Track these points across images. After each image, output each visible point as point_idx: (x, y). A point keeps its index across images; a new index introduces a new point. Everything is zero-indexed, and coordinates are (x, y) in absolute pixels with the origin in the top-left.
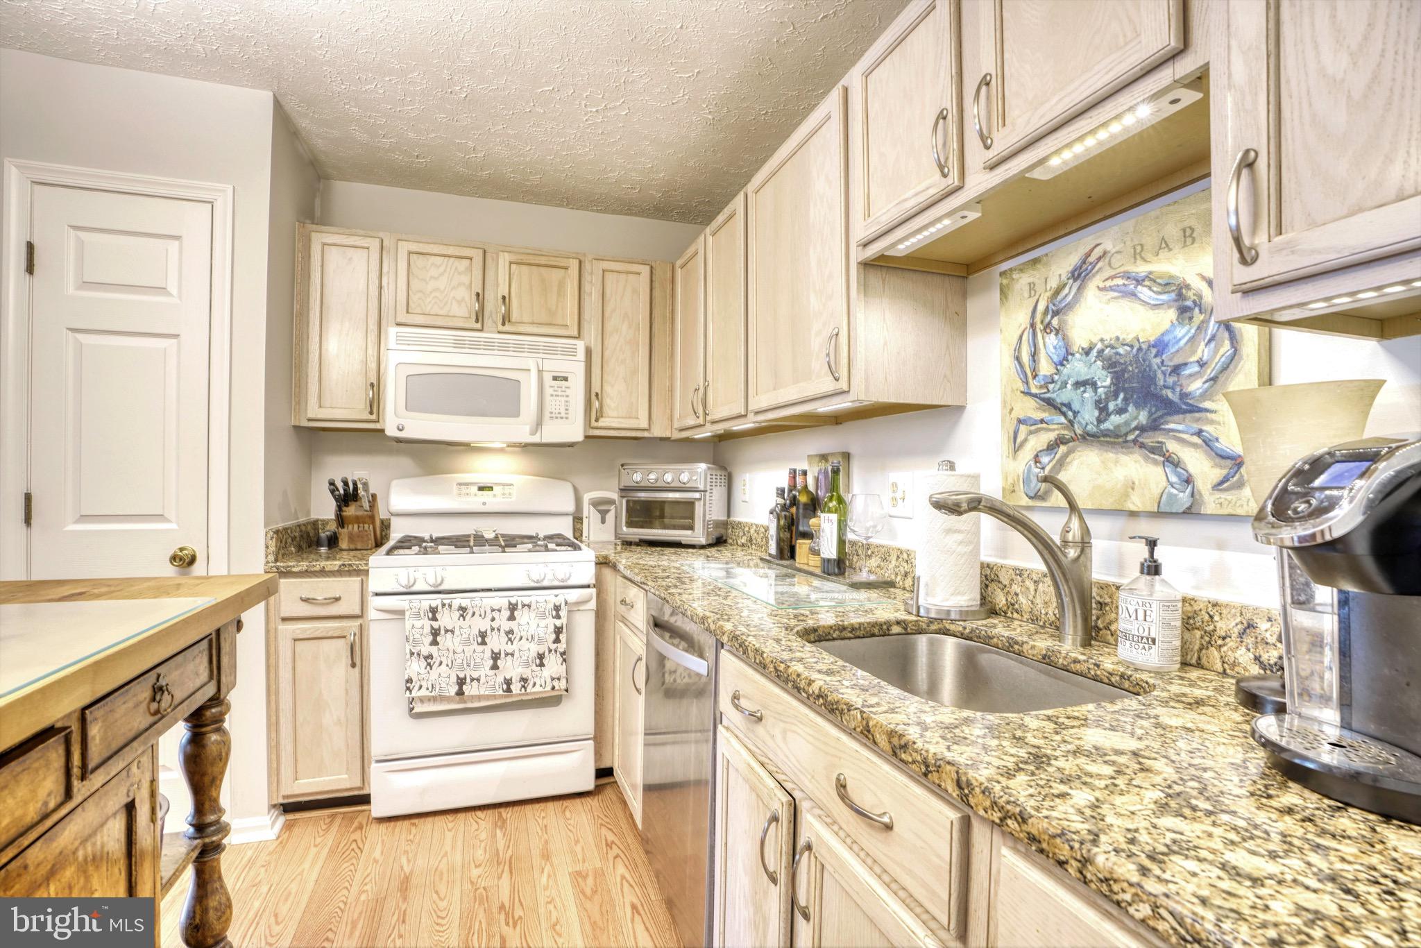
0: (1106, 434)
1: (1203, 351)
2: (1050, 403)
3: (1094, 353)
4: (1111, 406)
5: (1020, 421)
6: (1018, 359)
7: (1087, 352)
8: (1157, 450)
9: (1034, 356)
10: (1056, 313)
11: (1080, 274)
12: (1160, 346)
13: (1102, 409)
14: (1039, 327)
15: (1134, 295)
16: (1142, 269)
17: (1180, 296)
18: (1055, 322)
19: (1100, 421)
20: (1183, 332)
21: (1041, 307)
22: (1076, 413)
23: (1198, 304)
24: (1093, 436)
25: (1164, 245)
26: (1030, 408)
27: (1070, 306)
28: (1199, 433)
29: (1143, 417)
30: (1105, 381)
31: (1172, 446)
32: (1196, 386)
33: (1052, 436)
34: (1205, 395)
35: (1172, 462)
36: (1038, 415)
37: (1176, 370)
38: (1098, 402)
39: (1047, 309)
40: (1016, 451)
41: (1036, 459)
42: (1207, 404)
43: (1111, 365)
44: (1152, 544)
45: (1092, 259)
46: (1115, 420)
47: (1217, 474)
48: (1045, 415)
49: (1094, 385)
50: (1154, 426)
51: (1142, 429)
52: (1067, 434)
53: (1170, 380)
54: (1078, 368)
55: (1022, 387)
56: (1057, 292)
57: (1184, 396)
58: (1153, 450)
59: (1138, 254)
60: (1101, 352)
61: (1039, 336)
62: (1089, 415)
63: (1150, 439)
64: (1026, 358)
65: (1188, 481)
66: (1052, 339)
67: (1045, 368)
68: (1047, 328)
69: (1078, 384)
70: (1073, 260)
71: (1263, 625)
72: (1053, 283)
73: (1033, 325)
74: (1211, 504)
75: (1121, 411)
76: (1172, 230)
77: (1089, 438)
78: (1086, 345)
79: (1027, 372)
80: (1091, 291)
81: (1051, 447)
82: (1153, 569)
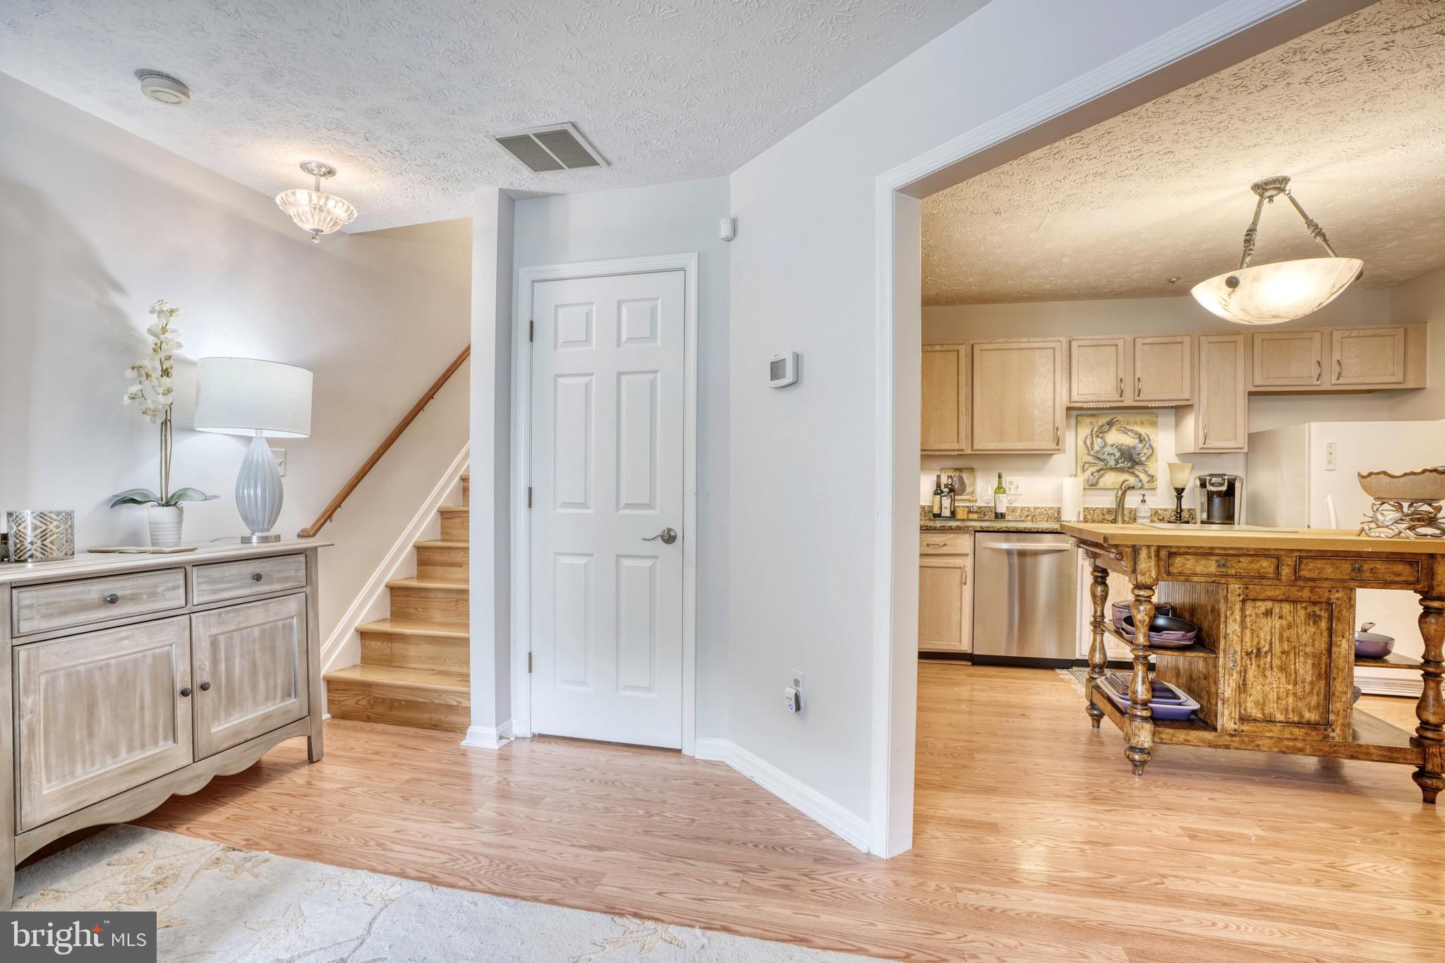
0: (1118, 468)
1: (1145, 451)
2: (1098, 458)
3: (1114, 447)
4: (1120, 461)
5: (1085, 463)
6: (1085, 443)
7: (1112, 446)
8: (1133, 473)
9: (1092, 444)
10: (1101, 433)
11: (1110, 424)
12: (1134, 448)
13: (1117, 462)
14: (1094, 436)
15: (1127, 434)
16: (1130, 427)
17: (1140, 437)
18: (1101, 435)
19: (1116, 465)
20: (1140, 446)
21: (1095, 429)
22: (1108, 462)
23: (1144, 439)
24: (1114, 469)
25: (1136, 423)
26: (1090, 459)
27: (1106, 432)
28: (1144, 470)
29: (1129, 465)
30: (1118, 455)
31: (1137, 472)
32: (1143, 459)
33: (1099, 468)
34: (1146, 461)
35: (1137, 476)
36: (1093, 461)
37: (1139, 454)
38: (1115, 460)
39: (1097, 431)
40: (1083, 471)
41: (1092, 474)
42: (1146, 463)
43: (1120, 450)
44: (1144, 495)
45: (1115, 420)
46: (1121, 465)
47: (1148, 479)
48: (1097, 462)
49: (1114, 455)
50: (1132, 467)
51: (1129, 468)
52: (1105, 468)
53: (1137, 456)
54: (1108, 449)
55: (1086, 452)
56: (1102, 426)
57: (1140, 461)
58: (1132, 473)
59: (1128, 423)
60: (1117, 447)
61: (1094, 438)
62: (1112, 463)
63: (1131, 470)
64: (1088, 443)
65: (1141, 481)
66: (1099, 440)
67: (1096, 448)
68: (1097, 436)
69: (1109, 454)
70: (1108, 419)
71: (1160, 511)
72: (1100, 424)
73: (1092, 434)
74: (1146, 486)
75: (1123, 463)
76: (1138, 421)
77: (1112, 469)
78: (1112, 444)
79: (1089, 449)
80: (1113, 430)
81: (1098, 471)
82: (1144, 501)
